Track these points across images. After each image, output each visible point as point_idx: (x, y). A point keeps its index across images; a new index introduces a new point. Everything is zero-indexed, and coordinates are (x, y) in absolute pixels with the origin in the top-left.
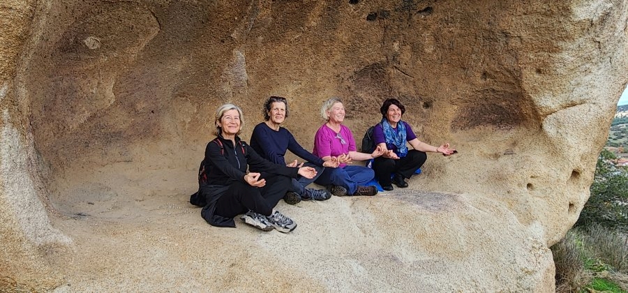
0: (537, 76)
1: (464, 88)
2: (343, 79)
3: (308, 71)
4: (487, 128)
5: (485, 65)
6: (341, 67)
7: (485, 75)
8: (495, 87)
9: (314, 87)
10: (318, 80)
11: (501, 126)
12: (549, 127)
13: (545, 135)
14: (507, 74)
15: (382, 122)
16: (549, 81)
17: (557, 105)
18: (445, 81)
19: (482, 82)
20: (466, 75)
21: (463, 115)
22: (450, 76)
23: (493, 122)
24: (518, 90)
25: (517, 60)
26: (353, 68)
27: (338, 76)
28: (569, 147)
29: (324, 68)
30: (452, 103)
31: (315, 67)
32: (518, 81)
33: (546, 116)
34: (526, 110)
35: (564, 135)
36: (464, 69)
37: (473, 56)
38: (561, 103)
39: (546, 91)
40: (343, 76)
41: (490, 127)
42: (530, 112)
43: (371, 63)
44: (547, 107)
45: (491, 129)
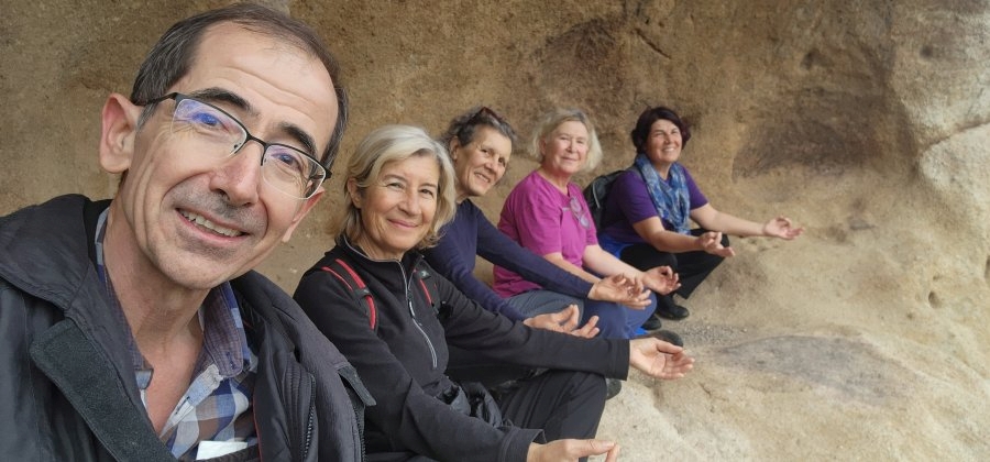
0: (922, 62)
1: (766, 86)
2: (521, 55)
3: (447, 29)
4: (792, 172)
5: (818, 35)
6: (519, 25)
7: (811, 57)
8: (827, 85)
9: (456, 75)
10: (466, 56)
11: (822, 167)
12: (933, 169)
13: (927, 188)
14: (862, 57)
15: (637, 166)
16: (945, 73)
17: (951, 124)
18: (733, 67)
19: (801, 72)
20: (776, 55)
21: (752, 145)
22: (742, 58)
23: (806, 160)
24: (876, 91)
25: (889, 24)
26: (546, 28)
27: (511, 47)
28: (979, 210)
29: (482, 24)
30: (739, 118)
31: (463, 19)
32: (882, 71)
33: (927, 147)
34: (886, 133)
35: (967, 187)
36: (774, 40)
37: (800, 12)
38: (957, 120)
39: (938, 94)
40: (522, 49)
41: (798, 172)
42: (892, 139)
43: (587, 16)
44: (936, 128)
45: (799, 174)
